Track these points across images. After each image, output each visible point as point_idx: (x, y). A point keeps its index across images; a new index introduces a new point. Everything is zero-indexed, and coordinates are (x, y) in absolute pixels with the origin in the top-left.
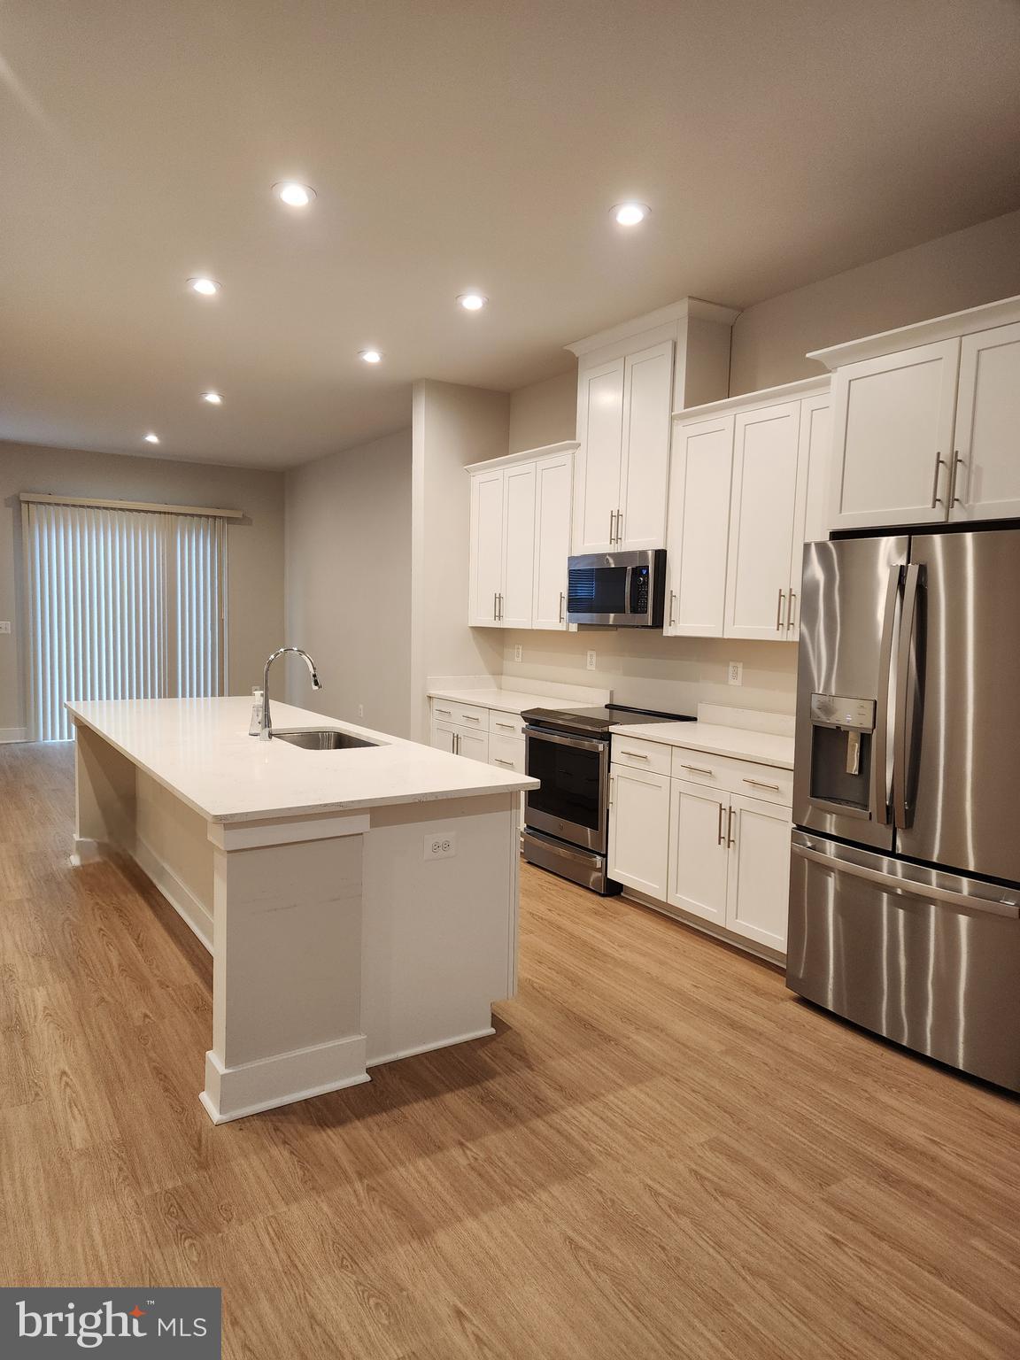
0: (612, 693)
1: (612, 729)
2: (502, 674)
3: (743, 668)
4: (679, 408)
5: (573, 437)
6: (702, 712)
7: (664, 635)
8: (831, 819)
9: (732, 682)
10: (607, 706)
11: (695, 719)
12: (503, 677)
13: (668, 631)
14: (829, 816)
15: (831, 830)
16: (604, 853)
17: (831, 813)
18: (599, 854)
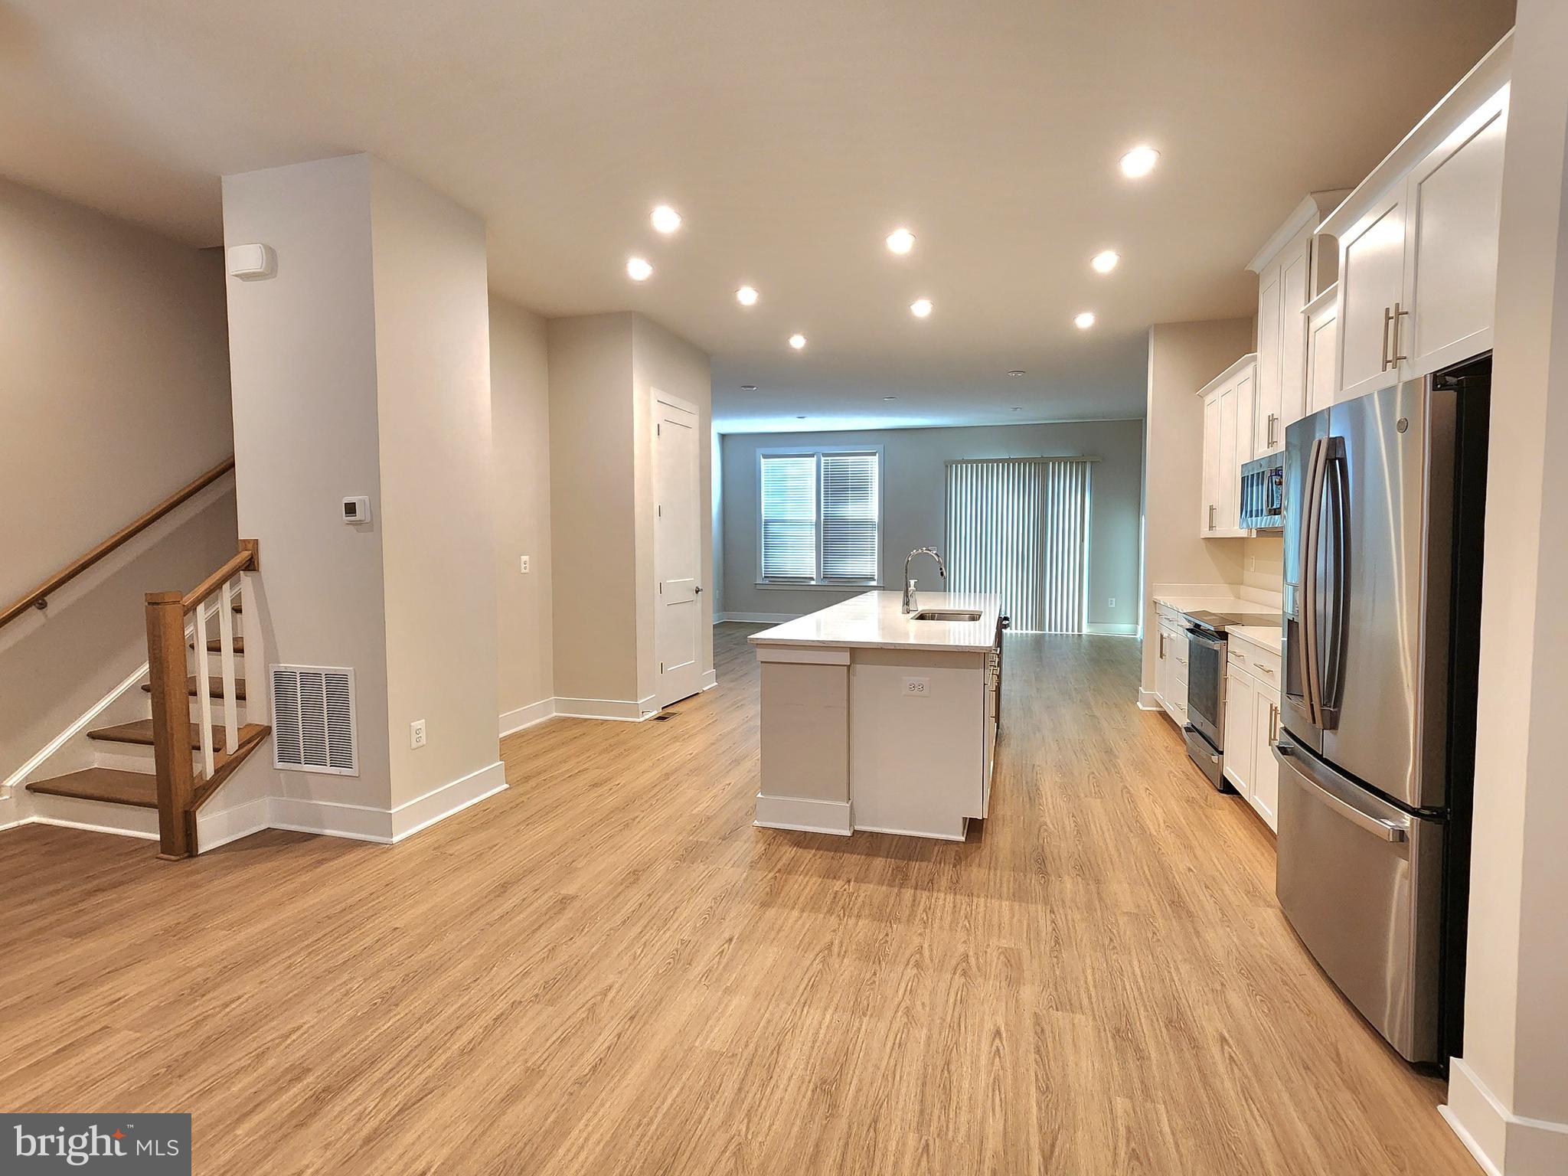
1: (1227, 629)
16: (1222, 750)
18: (1216, 750)
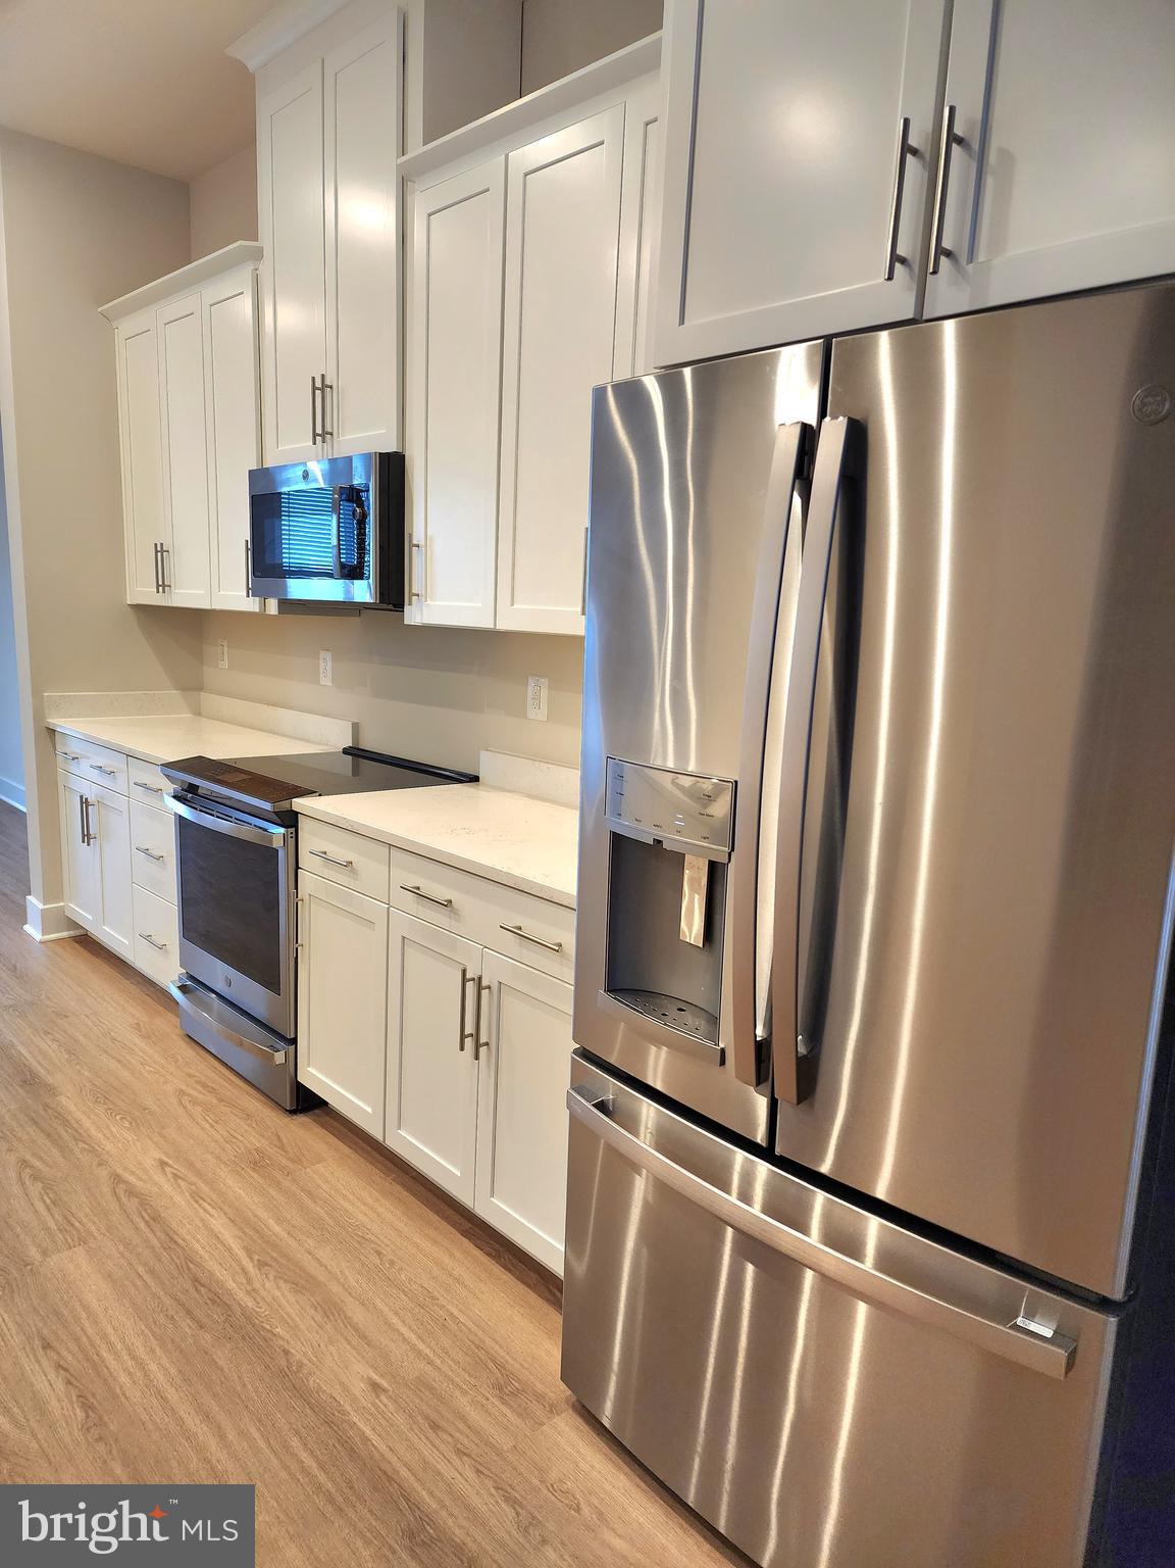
0: (356, 728)
1: (299, 804)
2: (201, 688)
3: (550, 688)
4: (417, 148)
5: (253, 235)
6: (486, 765)
7: (405, 623)
8: (657, 1058)
9: (532, 713)
10: (346, 751)
11: (475, 779)
12: (204, 696)
13: (415, 615)
14: (653, 1049)
15: (655, 1082)
16: (292, 1036)
17: (659, 1042)
18: (282, 1038)
